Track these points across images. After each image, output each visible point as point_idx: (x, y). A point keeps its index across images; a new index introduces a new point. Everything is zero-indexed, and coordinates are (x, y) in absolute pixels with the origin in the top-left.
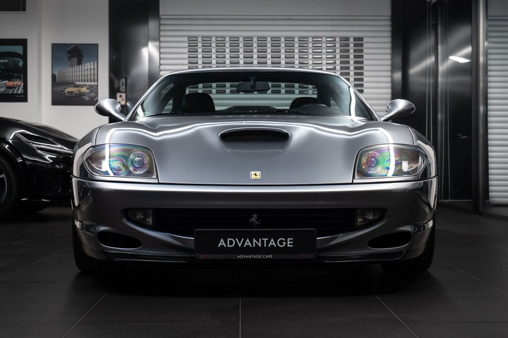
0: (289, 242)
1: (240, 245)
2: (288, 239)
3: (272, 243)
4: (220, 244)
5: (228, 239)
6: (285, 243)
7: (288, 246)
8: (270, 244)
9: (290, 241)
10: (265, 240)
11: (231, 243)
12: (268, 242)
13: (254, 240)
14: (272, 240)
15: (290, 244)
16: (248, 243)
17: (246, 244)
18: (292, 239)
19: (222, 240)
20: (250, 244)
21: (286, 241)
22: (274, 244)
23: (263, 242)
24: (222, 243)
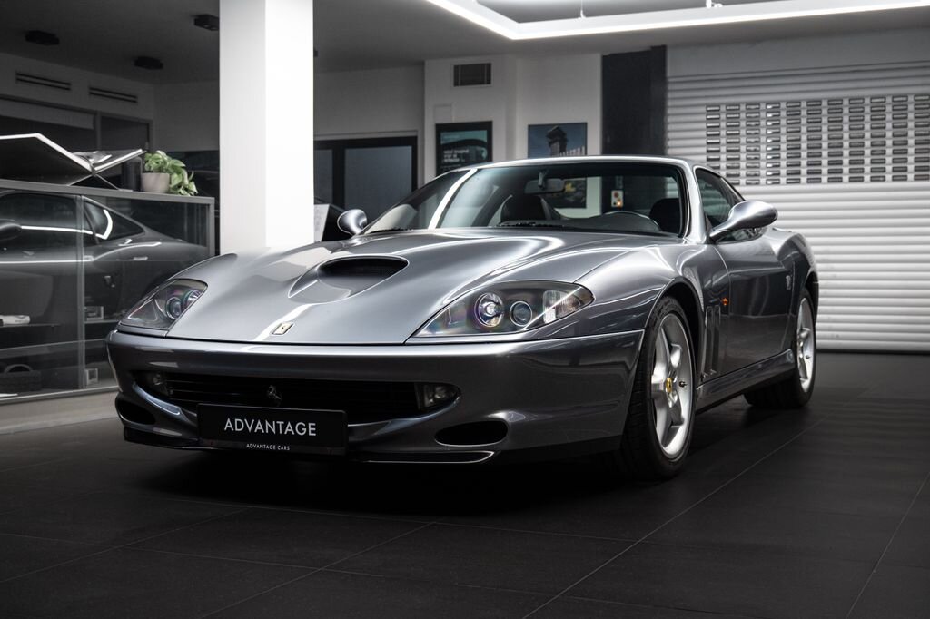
0: (310, 429)
1: (250, 429)
2: (310, 424)
3: (289, 429)
4: (227, 426)
5: (236, 420)
6: (305, 430)
7: (310, 434)
8: (287, 430)
9: (312, 427)
10: (280, 423)
11: (239, 426)
12: (284, 427)
13: (267, 423)
14: (289, 424)
15: (312, 432)
16: (259, 427)
17: (257, 428)
18: (314, 424)
19: (229, 421)
20: (261, 428)
21: (307, 427)
22: (291, 430)
23: (277, 426)
24: (228, 425)
